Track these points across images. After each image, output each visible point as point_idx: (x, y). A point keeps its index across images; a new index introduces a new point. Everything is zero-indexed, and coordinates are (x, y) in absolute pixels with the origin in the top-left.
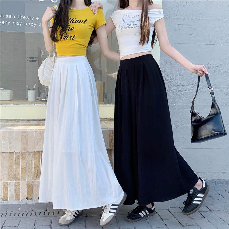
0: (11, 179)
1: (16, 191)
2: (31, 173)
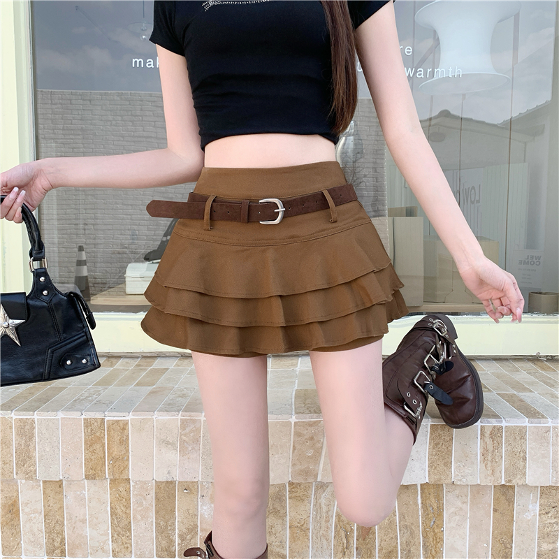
2: (325, 542)
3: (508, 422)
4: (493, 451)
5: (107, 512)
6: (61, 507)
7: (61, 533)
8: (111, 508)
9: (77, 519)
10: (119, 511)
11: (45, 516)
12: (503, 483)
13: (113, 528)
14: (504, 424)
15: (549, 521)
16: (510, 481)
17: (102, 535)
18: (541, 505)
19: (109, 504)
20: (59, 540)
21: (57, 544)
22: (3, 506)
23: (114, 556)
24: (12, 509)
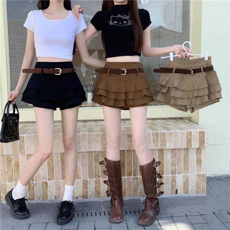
0: (91, 176)
1: (96, 189)
3: (160, 131)
4: (156, 140)
10: (50, 163)
12: (160, 148)
13: (48, 170)
14: (159, 132)
15: (174, 159)
16: (162, 148)
17: (45, 173)
18: (171, 155)
19: (47, 161)
22: (14, 164)
23: (49, 180)
24: (17, 165)
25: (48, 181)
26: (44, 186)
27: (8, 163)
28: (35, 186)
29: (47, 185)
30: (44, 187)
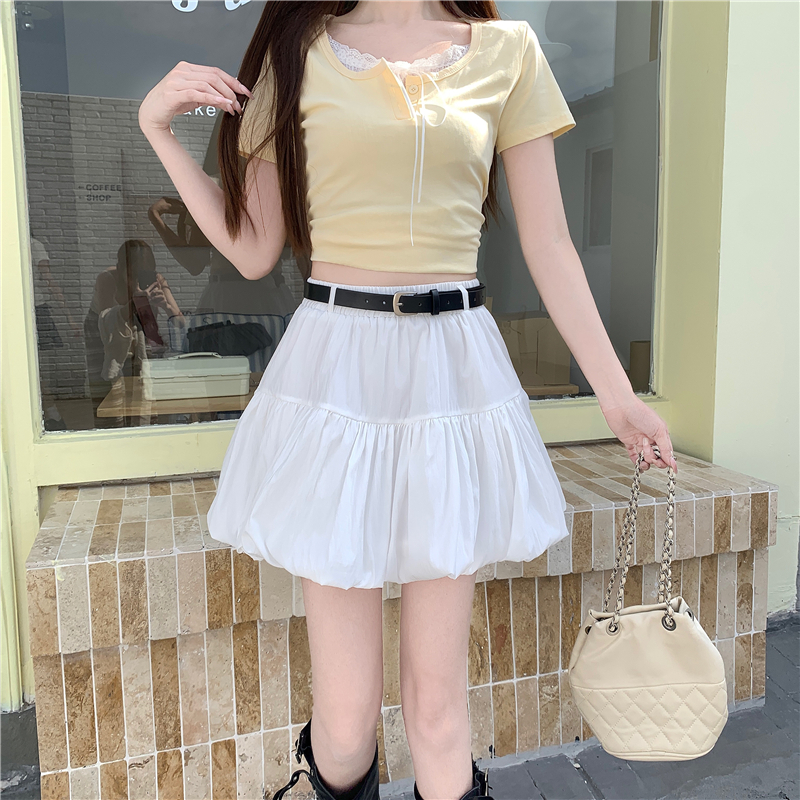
5: (231, 673)
6: (174, 677)
7: (175, 714)
8: (236, 666)
9: (195, 689)
10: (245, 668)
11: (154, 693)
12: (635, 564)
13: (238, 695)
16: (640, 561)
17: (224, 706)
19: (233, 661)
20: (172, 724)
21: (169, 731)
22: (100, 689)
23: (240, 732)
24: (112, 691)
25: (236, 737)
26: (222, 760)
27: (71, 690)
28: (186, 764)
29: (232, 754)
30: (222, 763)
